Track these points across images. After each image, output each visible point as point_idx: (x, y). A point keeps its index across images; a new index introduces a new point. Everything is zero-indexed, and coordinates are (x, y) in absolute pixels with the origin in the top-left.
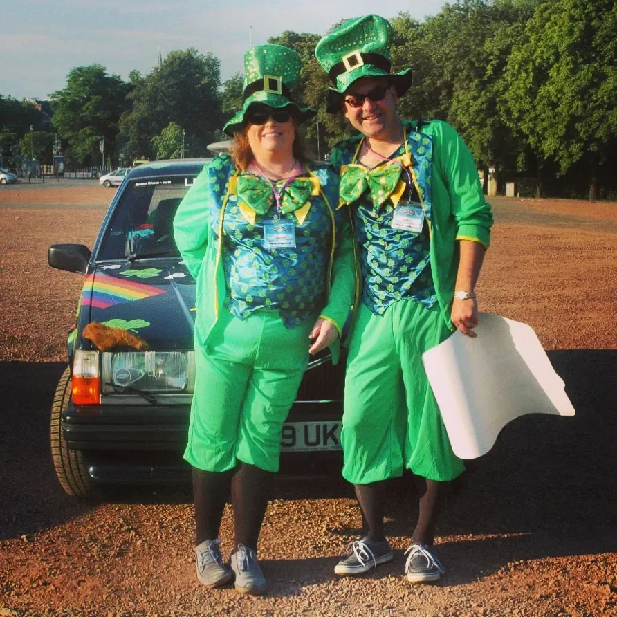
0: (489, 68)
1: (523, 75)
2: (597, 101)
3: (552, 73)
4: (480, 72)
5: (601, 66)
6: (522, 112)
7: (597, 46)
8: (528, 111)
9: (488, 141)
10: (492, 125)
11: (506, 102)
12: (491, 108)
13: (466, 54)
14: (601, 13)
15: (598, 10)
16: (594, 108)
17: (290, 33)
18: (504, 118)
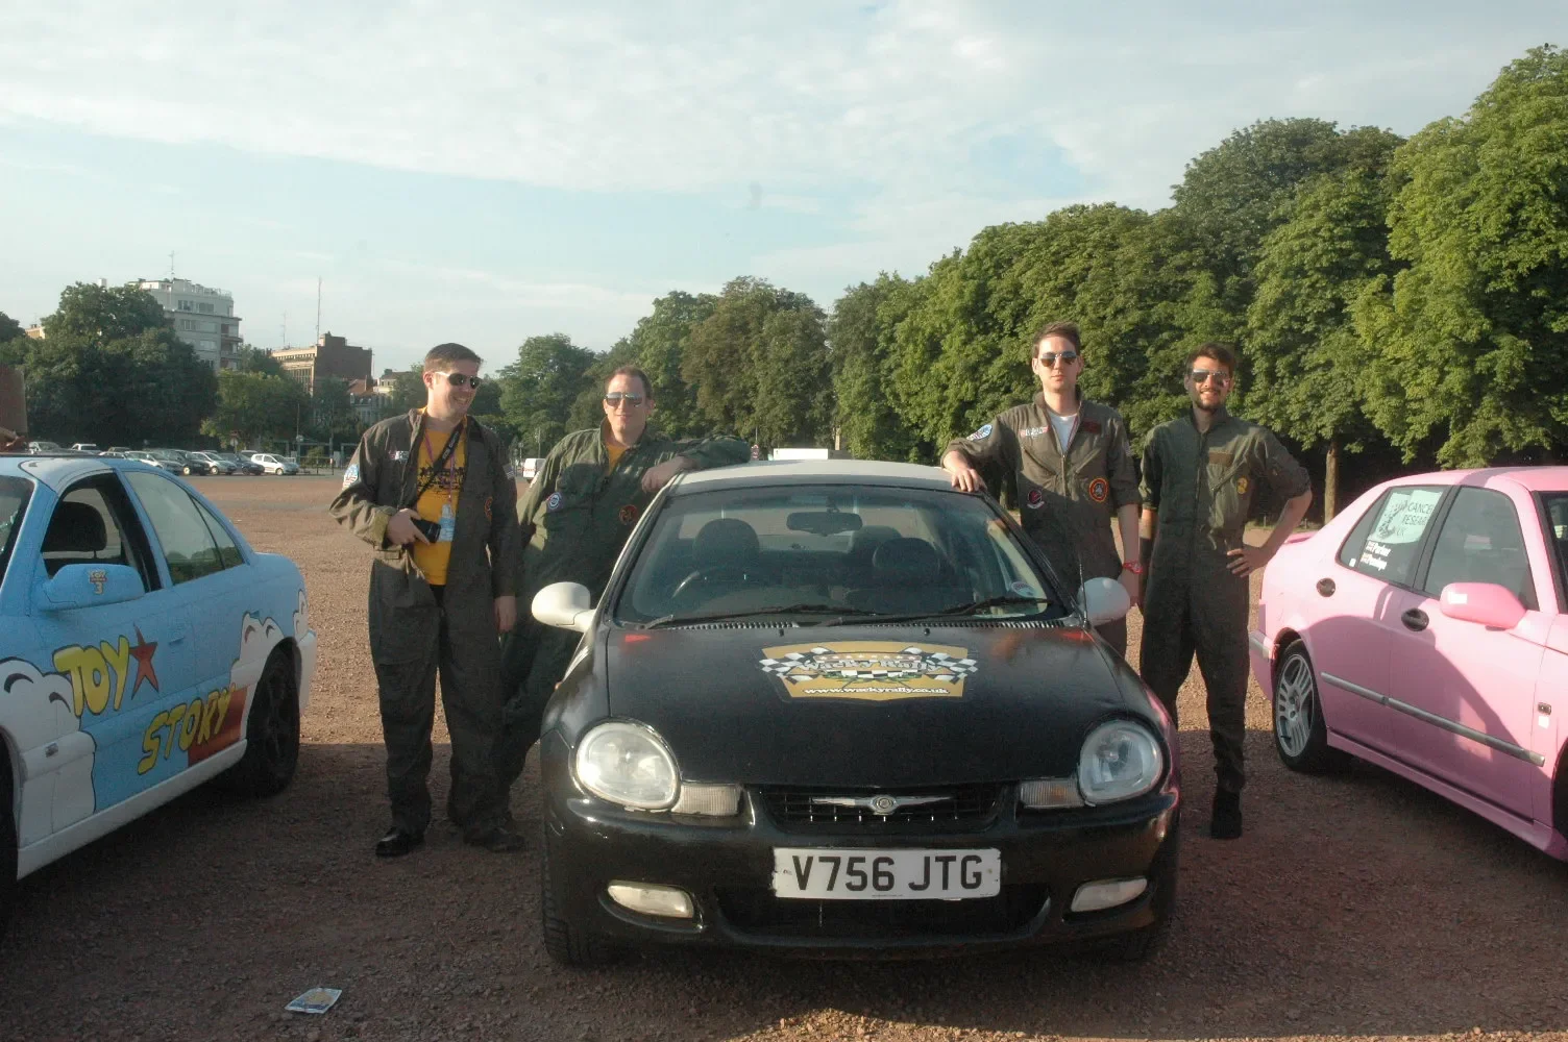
0: (881, 338)
1: (911, 347)
2: (987, 381)
3: (945, 347)
4: (871, 344)
5: (1000, 338)
6: (909, 395)
7: (993, 313)
8: (916, 394)
9: (868, 432)
10: (877, 411)
11: (894, 382)
12: (874, 389)
13: (855, 320)
14: (1001, 271)
15: (998, 266)
16: (987, 391)
17: (675, 295)
18: (891, 402)
